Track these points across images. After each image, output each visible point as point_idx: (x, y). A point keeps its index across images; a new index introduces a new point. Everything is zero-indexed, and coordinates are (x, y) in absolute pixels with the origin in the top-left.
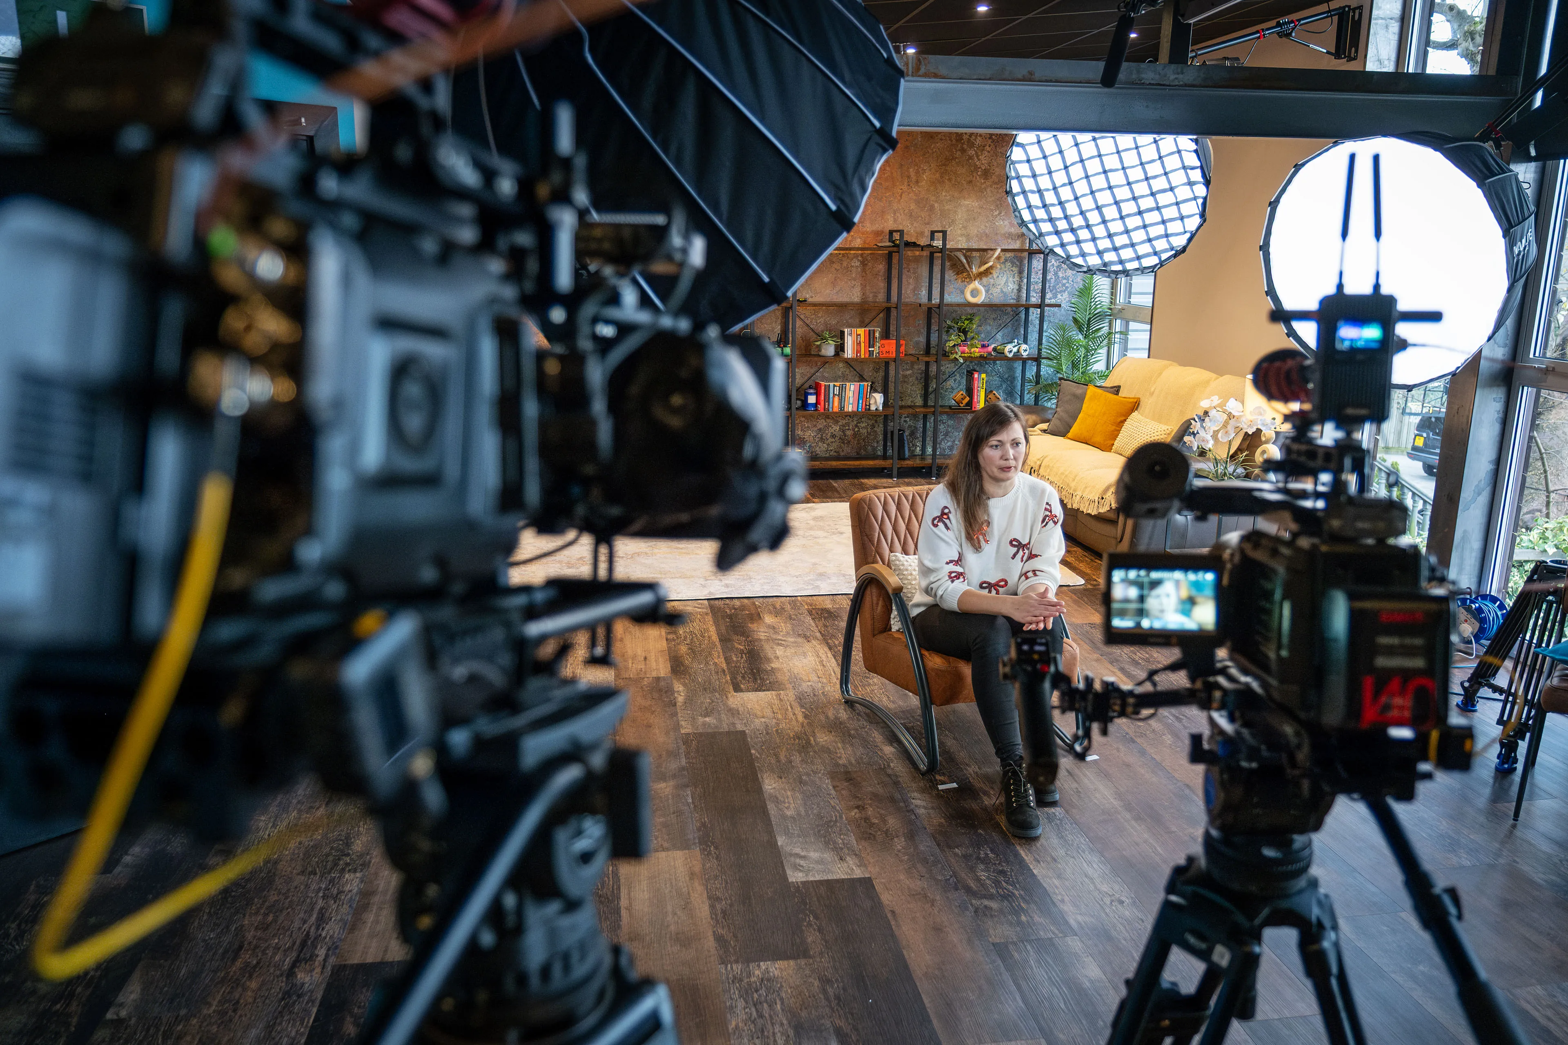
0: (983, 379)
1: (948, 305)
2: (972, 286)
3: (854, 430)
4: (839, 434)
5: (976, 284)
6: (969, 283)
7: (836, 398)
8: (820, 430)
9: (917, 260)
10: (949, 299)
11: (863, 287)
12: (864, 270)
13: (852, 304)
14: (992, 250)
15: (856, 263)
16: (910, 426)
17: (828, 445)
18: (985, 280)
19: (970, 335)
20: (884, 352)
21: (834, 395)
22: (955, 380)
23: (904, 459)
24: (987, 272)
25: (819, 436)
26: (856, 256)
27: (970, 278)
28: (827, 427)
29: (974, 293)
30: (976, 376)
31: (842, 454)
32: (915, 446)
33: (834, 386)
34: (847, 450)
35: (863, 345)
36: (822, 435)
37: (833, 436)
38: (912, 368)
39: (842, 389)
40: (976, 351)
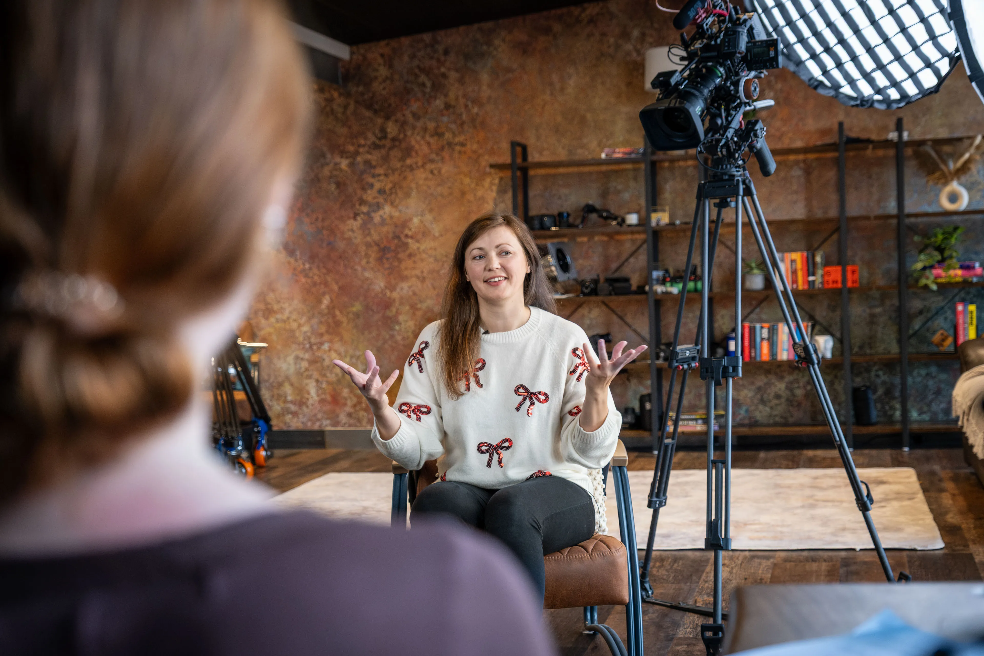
0: (972, 312)
1: (909, 216)
2: (948, 189)
3: (805, 387)
4: (785, 394)
5: (955, 186)
6: (946, 183)
7: (765, 344)
8: (759, 389)
9: (880, 162)
10: (910, 207)
11: (809, 201)
12: (808, 181)
13: (792, 222)
14: (968, 138)
15: (797, 172)
16: (884, 383)
17: (772, 408)
18: (963, 179)
19: (947, 253)
20: (831, 282)
21: (762, 339)
22: (946, 319)
23: (870, 424)
24: (964, 169)
25: (759, 396)
26: (797, 163)
27: (946, 179)
28: (769, 384)
29: (954, 198)
30: (960, 308)
31: (791, 420)
32: (893, 409)
33: (762, 327)
34: (797, 415)
35: (800, 274)
36: (762, 396)
37: (778, 396)
38: (882, 304)
39: (773, 331)
40: (957, 274)
